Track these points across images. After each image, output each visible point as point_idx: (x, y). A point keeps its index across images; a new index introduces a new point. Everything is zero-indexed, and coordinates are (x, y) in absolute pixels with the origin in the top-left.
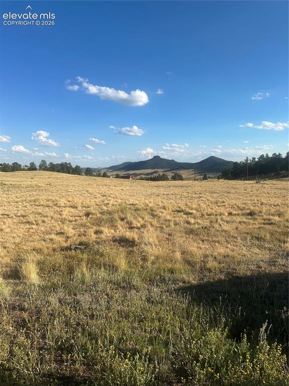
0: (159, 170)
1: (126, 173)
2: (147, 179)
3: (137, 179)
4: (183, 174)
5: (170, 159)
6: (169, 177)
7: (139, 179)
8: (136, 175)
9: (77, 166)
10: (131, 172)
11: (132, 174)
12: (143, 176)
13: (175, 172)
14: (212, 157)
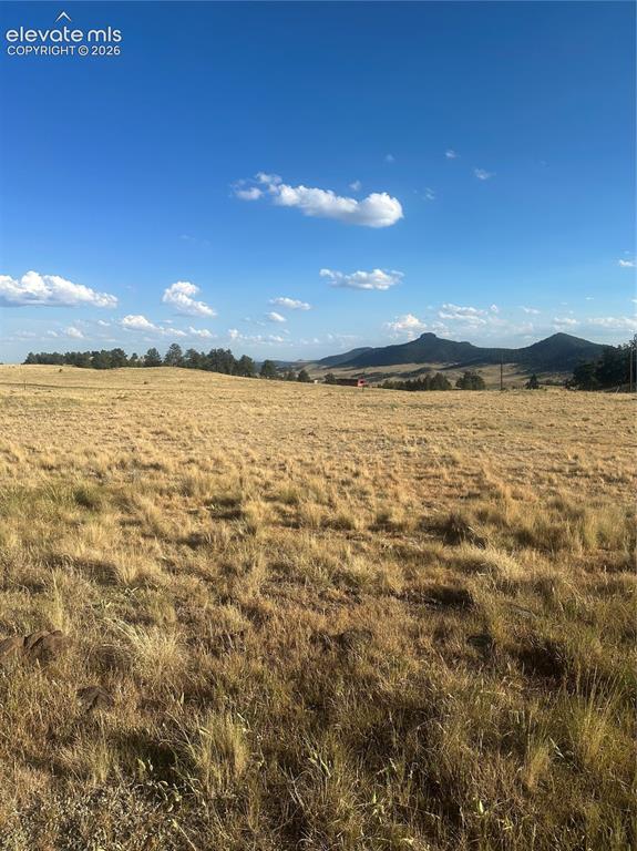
0: (434, 366)
1: (357, 372)
2: (400, 387)
3: (379, 387)
4: (488, 375)
5: (459, 341)
6: (453, 383)
7: (383, 387)
8: (378, 377)
9: (244, 357)
10: (370, 370)
11: (372, 375)
12: (393, 380)
13: (469, 369)
14: (560, 336)
